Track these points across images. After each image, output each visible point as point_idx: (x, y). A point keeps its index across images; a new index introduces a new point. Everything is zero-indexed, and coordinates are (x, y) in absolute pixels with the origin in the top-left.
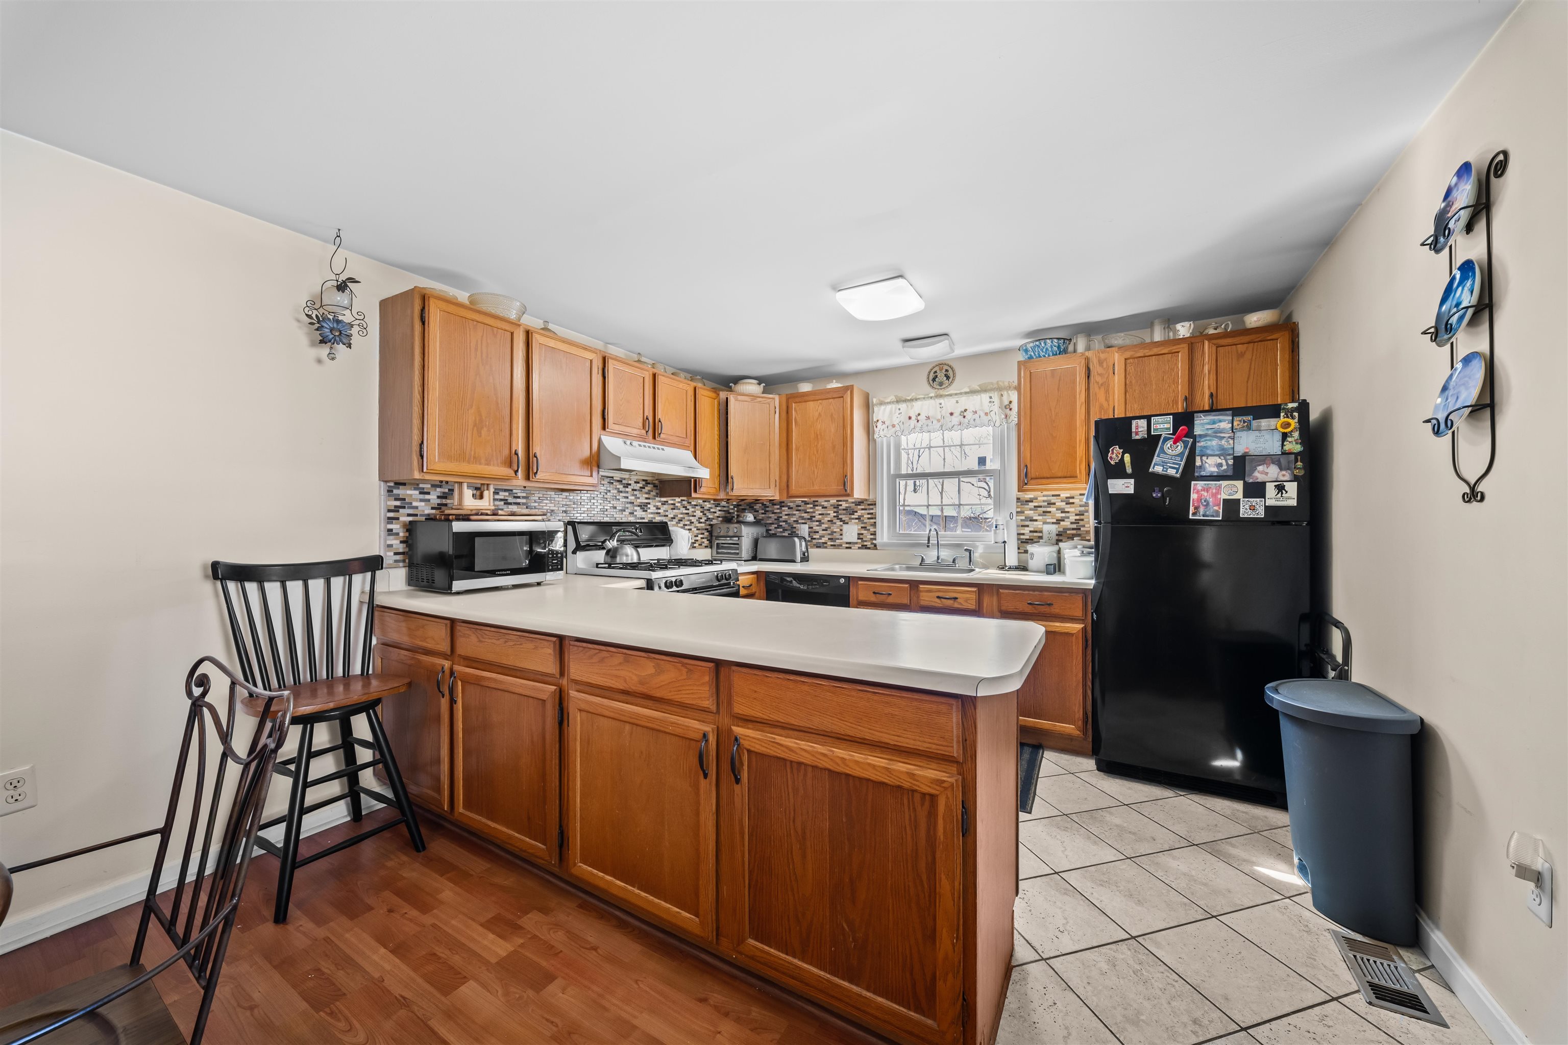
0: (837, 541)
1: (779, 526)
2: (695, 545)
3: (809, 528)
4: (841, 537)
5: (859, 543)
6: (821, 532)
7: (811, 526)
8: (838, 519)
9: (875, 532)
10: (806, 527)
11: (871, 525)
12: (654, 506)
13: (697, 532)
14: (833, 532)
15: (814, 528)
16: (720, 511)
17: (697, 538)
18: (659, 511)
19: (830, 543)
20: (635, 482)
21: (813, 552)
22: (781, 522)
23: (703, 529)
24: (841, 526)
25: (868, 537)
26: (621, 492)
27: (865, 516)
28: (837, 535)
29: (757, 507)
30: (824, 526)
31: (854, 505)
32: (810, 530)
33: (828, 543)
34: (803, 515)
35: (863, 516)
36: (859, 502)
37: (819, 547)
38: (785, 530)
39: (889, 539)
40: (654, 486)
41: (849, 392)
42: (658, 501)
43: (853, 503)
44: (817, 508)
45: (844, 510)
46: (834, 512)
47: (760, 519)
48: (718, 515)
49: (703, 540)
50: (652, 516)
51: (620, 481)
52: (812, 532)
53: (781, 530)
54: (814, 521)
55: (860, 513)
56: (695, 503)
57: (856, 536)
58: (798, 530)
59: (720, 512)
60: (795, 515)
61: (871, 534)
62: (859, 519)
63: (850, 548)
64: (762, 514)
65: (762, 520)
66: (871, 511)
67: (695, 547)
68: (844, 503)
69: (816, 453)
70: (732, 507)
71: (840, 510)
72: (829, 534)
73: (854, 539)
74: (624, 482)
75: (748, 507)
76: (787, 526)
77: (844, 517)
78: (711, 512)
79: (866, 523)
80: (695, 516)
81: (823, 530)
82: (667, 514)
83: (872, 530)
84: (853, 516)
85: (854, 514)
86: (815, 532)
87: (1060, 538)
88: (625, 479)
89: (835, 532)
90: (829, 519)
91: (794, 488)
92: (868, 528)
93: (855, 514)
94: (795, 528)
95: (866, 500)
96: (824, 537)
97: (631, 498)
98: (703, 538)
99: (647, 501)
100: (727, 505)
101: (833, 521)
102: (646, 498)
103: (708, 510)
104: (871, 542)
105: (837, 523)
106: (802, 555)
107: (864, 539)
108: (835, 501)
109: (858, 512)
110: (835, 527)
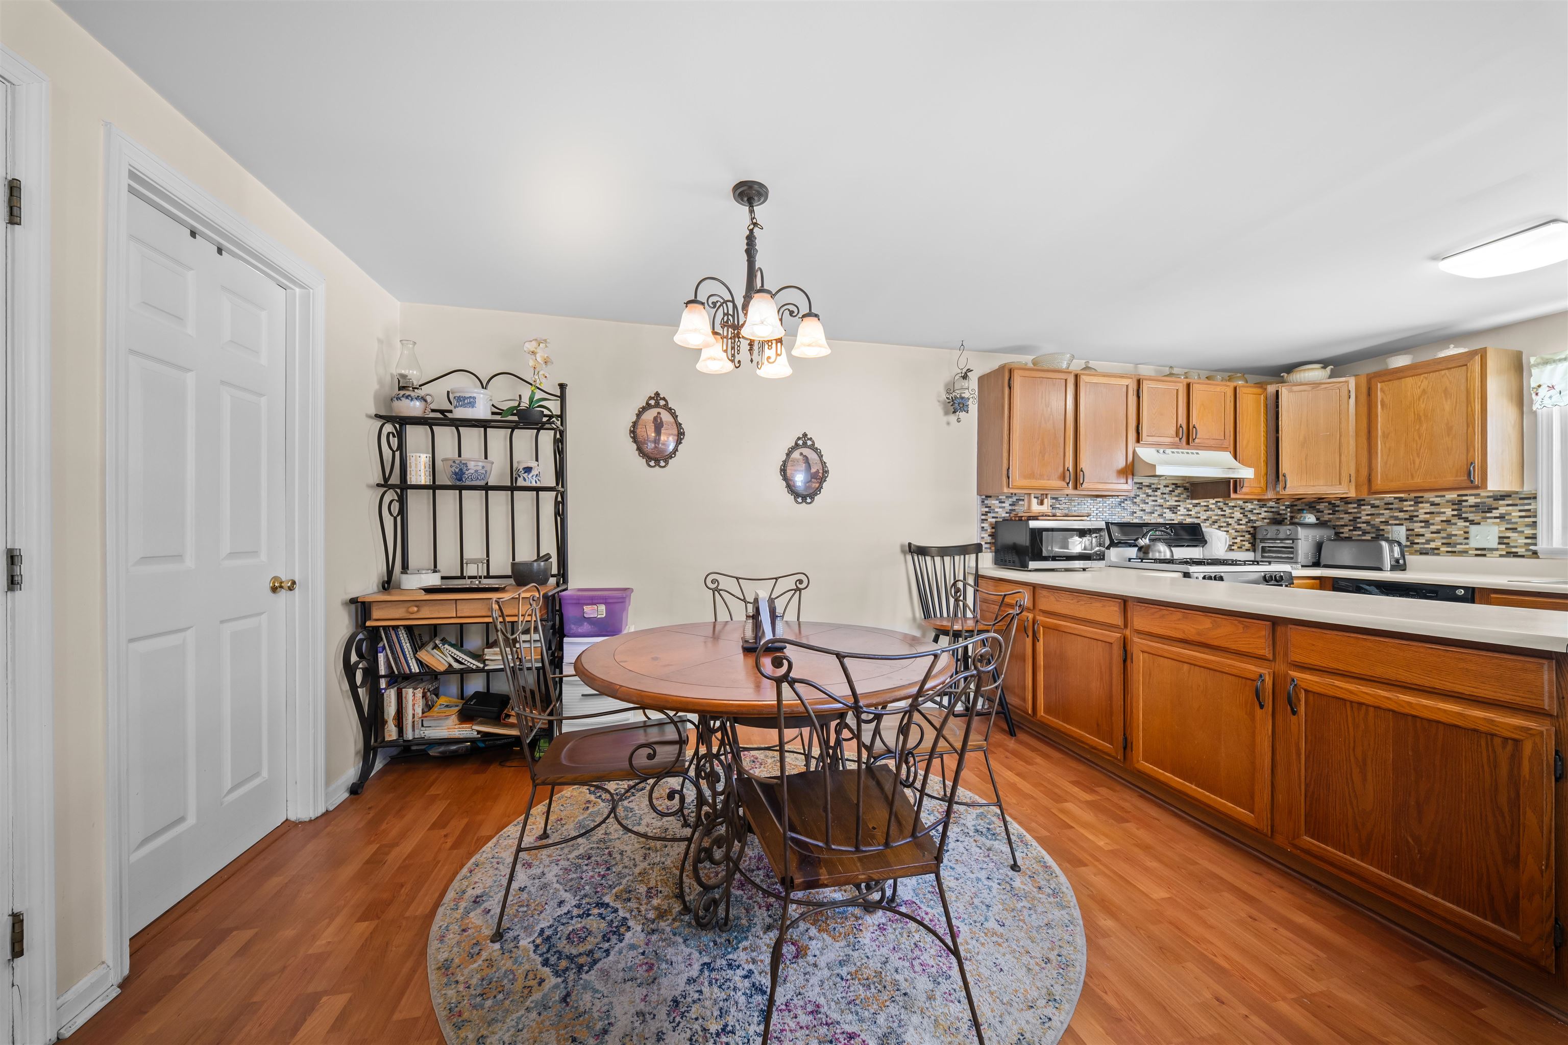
0: (1458, 546)
1: (1356, 529)
2: (1233, 548)
3: (1408, 530)
4: (1466, 541)
5: (1502, 550)
6: (1429, 536)
7: (1411, 528)
8: (1459, 519)
9: (1535, 534)
10: (1403, 528)
11: (1527, 526)
12: (1185, 508)
13: (1236, 534)
14: (1450, 536)
15: (1416, 530)
16: (1266, 512)
17: (1236, 541)
18: (1190, 513)
19: (1444, 549)
20: (1165, 486)
21: (1411, 559)
22: (1360, 523)
23: (1244, 532)
24: (1467, 527)
25: (1519, 541)
26: (1150, 496)
27: (1513, 514)
28: (1460, 540)
29: (1321, 506)
30: (1433, 528)
31: (1491, 499)
32: (1409, 533)
33: (1442, 549)
34: (1396, 514)
35: (1509, 514)
36: (1501, 496)
37: (1427, 554)
38: (1365, 533)
40: (1185, 489)
41: (1478, 358)
42: (1189, 503)
43: (1488, 497)
44: (1421, 505)
45: (1470, 506)
46: (1453, 510)
47: (1326, 521)
48: (1263, 516)
49: (1244, 543)
50: (1182, 517)
51: (1149, 486)
52: (1411, 535)
53: (1360, 533)
54: (1417, 522)
55: (1502, 510)
56: (1233, 504)
57: (1497, 540)
58: (1388, 532)
59: (1266, 514)
60: (1383, 514)
61: (1527, 538)
62: (1502, 517)
63: (1484, 555)
64: (1329, 514)
65: (1330, 521)
66: (1527, 508)
67: (1233, 550)
68: (1472, 497)
69: (1417, 438)
70: (1284, 508)
71: (1466, 507)
72: (1443, 538)
73: (1493, 545)
74: (1153, 486)
75: (1307, 507)
76: (1369, 528)
77: (1471, 517)
78: (1255, 514)
79: (1516, 523)
80: (1233, 518)
81: (1433, 533)
82: (1199, 515)
83: (1529, 531)
84: (1488, 515)
85: (1491, 512)
86: (1416, 535)
88: (1154, 484)
89: (1456, 535)
90: (1445, 519)
91: (1379, 482)
93: (1494, 511)
94: (1383, 530)
95: (1517, 493)
96: (1434, 541)
97: (1160, 501)
98: (1244, 541)
99: (1177, 503)
100: (1276, 505)
101: (1450, 521)
102: (1176, 501)
103: (1251, 511)
104: (1527, 548)
105: (1459, 524)
106: (1393, 563)
107: (1512, 544)
108: (1455, 496)
109: (1500, 508)
110: (1454, 528)
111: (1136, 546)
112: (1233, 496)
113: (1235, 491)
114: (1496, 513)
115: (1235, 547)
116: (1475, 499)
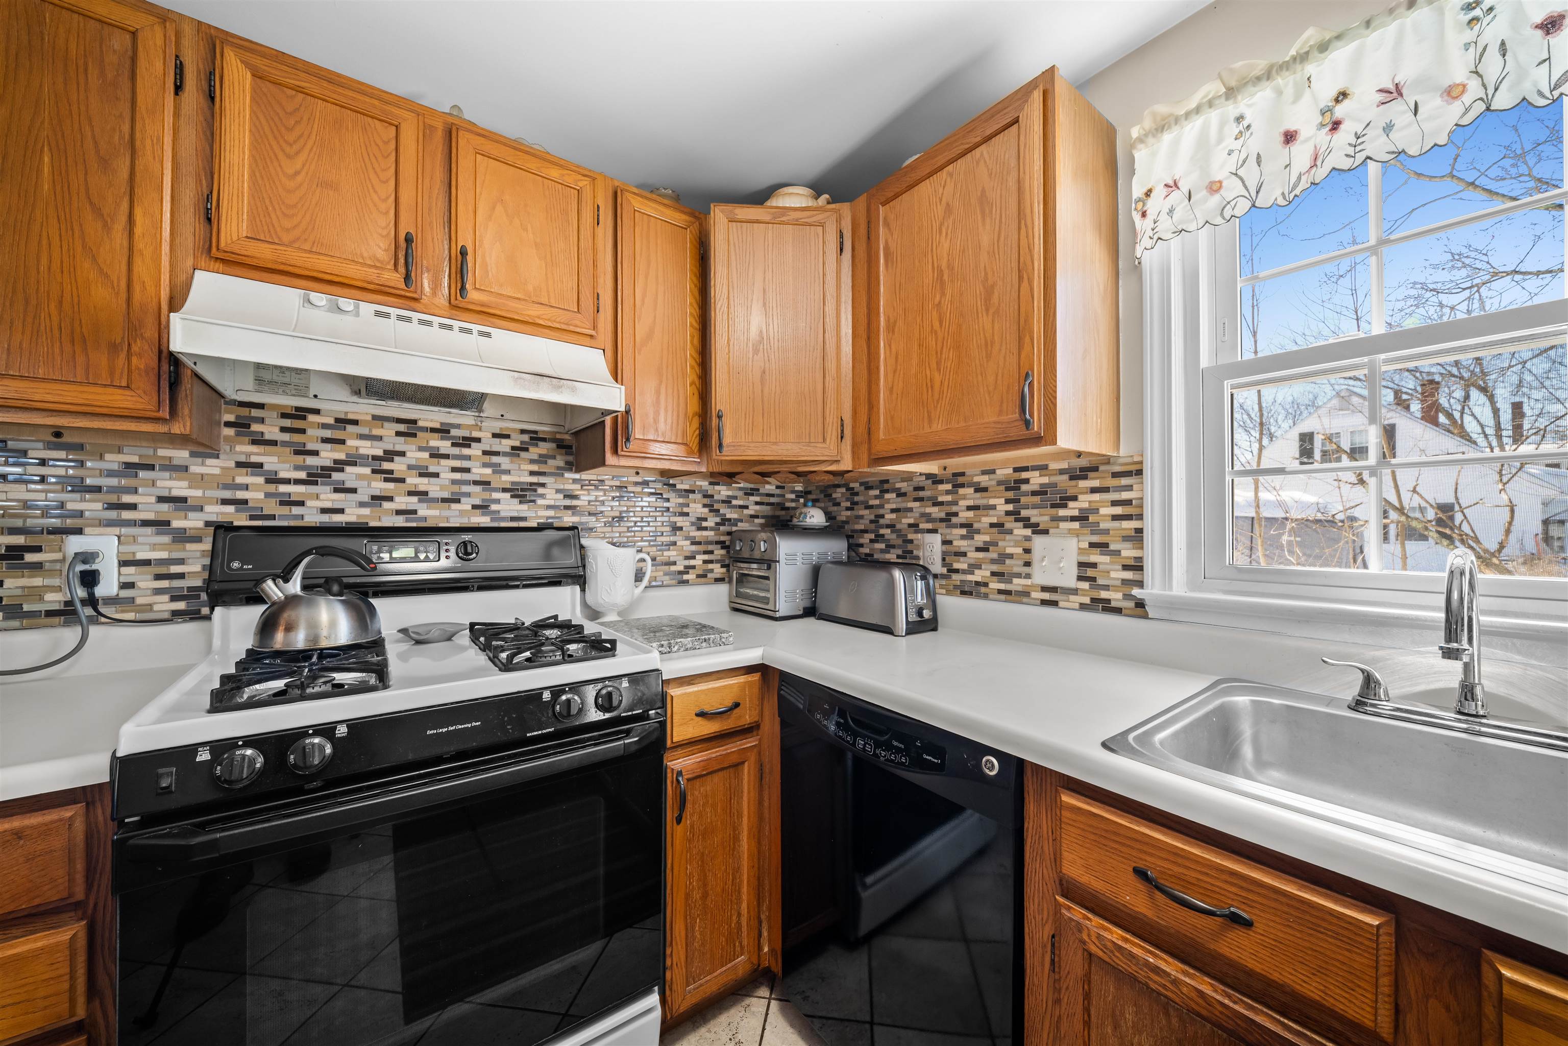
0: (1016, 581)
1: (879, 538)
2: (685, 577)
3: (944, 543)
4: (1027, 570)
5: (1084, 592)
6: (973, 555)
7: (948, 538)
8: (1017, 520)
9: (1140, 559)
10: (936, 539)
11: (1126, 539)
12: (558, 491)
13: (694, 548)
14: (1003, 557)
15: (955, 543)
16: (757, 503)
18: (575, 502)
19: (995, 585)
20: (495, 435)
21: (949, 604)
22: (882, 527)
23: (710, 543)
24: (1030, 539)
25: (1113, 575)
26: (447, 456)
27: (1102, 511)
28: (1017, 566)
29: (838, 494)
30: (980, 539)
31: (1065, 477)
32: (945, 548)
33: (992, 586)
34: (929, 510)
35: (1096, 511)
36: (1082, 469)
37: (970, 594)
38: (890, 547)
39: (1192, 584)
40: (559, 447)
43: (1062, 472)
44: (961, 491)
45: (1034, 493)
46: (1008, 501)
47: (843, 522)
48: (752, 512)
49: (710, 566)
51: (443, 431)
52: (950, 554)
53: (883, 546)
54: (955, 526)
55: (1084, 501)
57: (1074, 571)
58: (918, 547)
59: (758, 507)
60: (912, 510)
61: (1126, 568)
62: (1082, 518)
63: (1054, 604)
64: (848, 509)
65: (847, 522)
66: (1125, 495)
67: (687, 582)
68: (1037, 473)
69: (936, 325)
70: (793, 496)
71: (1026, 494)
72: (993, 561)
73: (1069, 580)
74: (454, 432)
75: (822, 496)
76: (894, 536)
77: (1035, 516)
78: (735, 507)
79: (1106, 532)
80: (687, 514)
81: (978, 549)
83: (1128, 552)
84: (1062, 512)
85: (1065, 506)
86: (956, 554)
88: (458, 426)
89: (1011, 556)
90: (994, 520)
92: (1112, 547)
93: (1071, 504)
94: (911, 541)
95: (1107, 460)
96: (979, 567)
97: (479, 472)
98: (711, 562)
99: (534, 479)
100: (778, 491)
101: (1003, 525)
102: (532, 473)
103: (727, 502)
104: (1126, 590)
105: (1016, 532)
106: (913, 617)
107: (1100, 581)
108: (1010, 471)
109: (1080, 497)
110: (1009, 540)
111: (256, 599)
112: (610, 459)
113: (615, 451)
114: (1073, 509)
115: (691, 576)
116: (1041, 476)
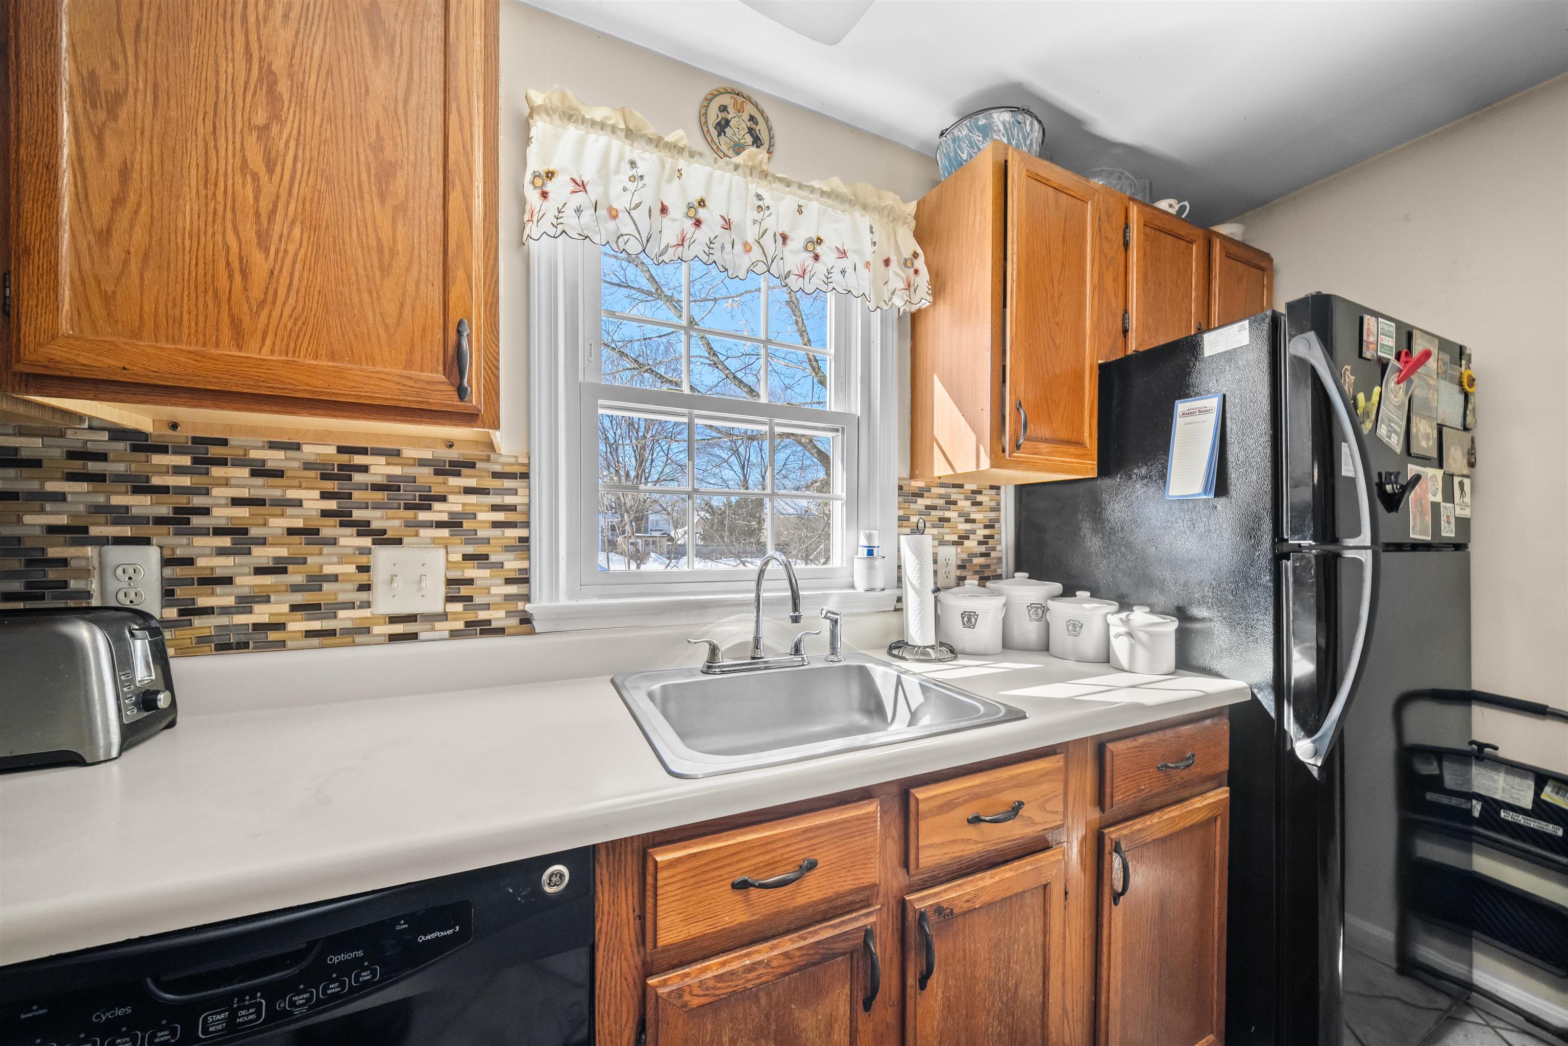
0: (342, 614)
3: (167, 562)
4: (363, 596)
5: (456, 616)
6: (246, 582)
7: (179, 553)
8: (343, 524)
9: (526, 571)
10: (151, 556)
11: (508, 549)
14: (316, 581)
15: (201, 562)
19: (298, 625)
24: (368, 552)
25: (494, 590)
27: (481, 516)
28: (345, 592)
30: (262, 555)
31: (428, 470)
32: (171, 570)
33: (292, 626)
34: (117, 500)
35: (471, 516)
36: (452, 463)
37: (242, 646)
43: (422, 463)
44: (217, 471)
45: (376, 487)
46: (325, 496)
52: (184, 582)
54: (203, 532)
55: (456, 503)
57: (441, 590)
58: (85, 573)
60: (61, 497)
61: (508, 581)
62: (453, 524)
63: (411, 637)
66: (509, 500)
68: (382, 460)
71: (364, 487)
72: (295, 588)
77: (378, 519)
79: (487, 541)
81: (261, 571)
83: (513, 564)
84: (423, 516)
85: (429, 508)
86: (203, 581)
87: (964, 573)
89: (335, 578)
90: (299, 523)
92: (493, 558)
93: (437, 506)
94: (64, 562)
95: (487, 457)
96: (263, 599)
101: (316, 532)
104: (511, 606)
105: (342, 541)
106: (133, 714)
107: (476, 600)
108: (333, 450)
109: (451, 498)
110: (329, 555)
114: (440, 511)
116: (388, 464)
